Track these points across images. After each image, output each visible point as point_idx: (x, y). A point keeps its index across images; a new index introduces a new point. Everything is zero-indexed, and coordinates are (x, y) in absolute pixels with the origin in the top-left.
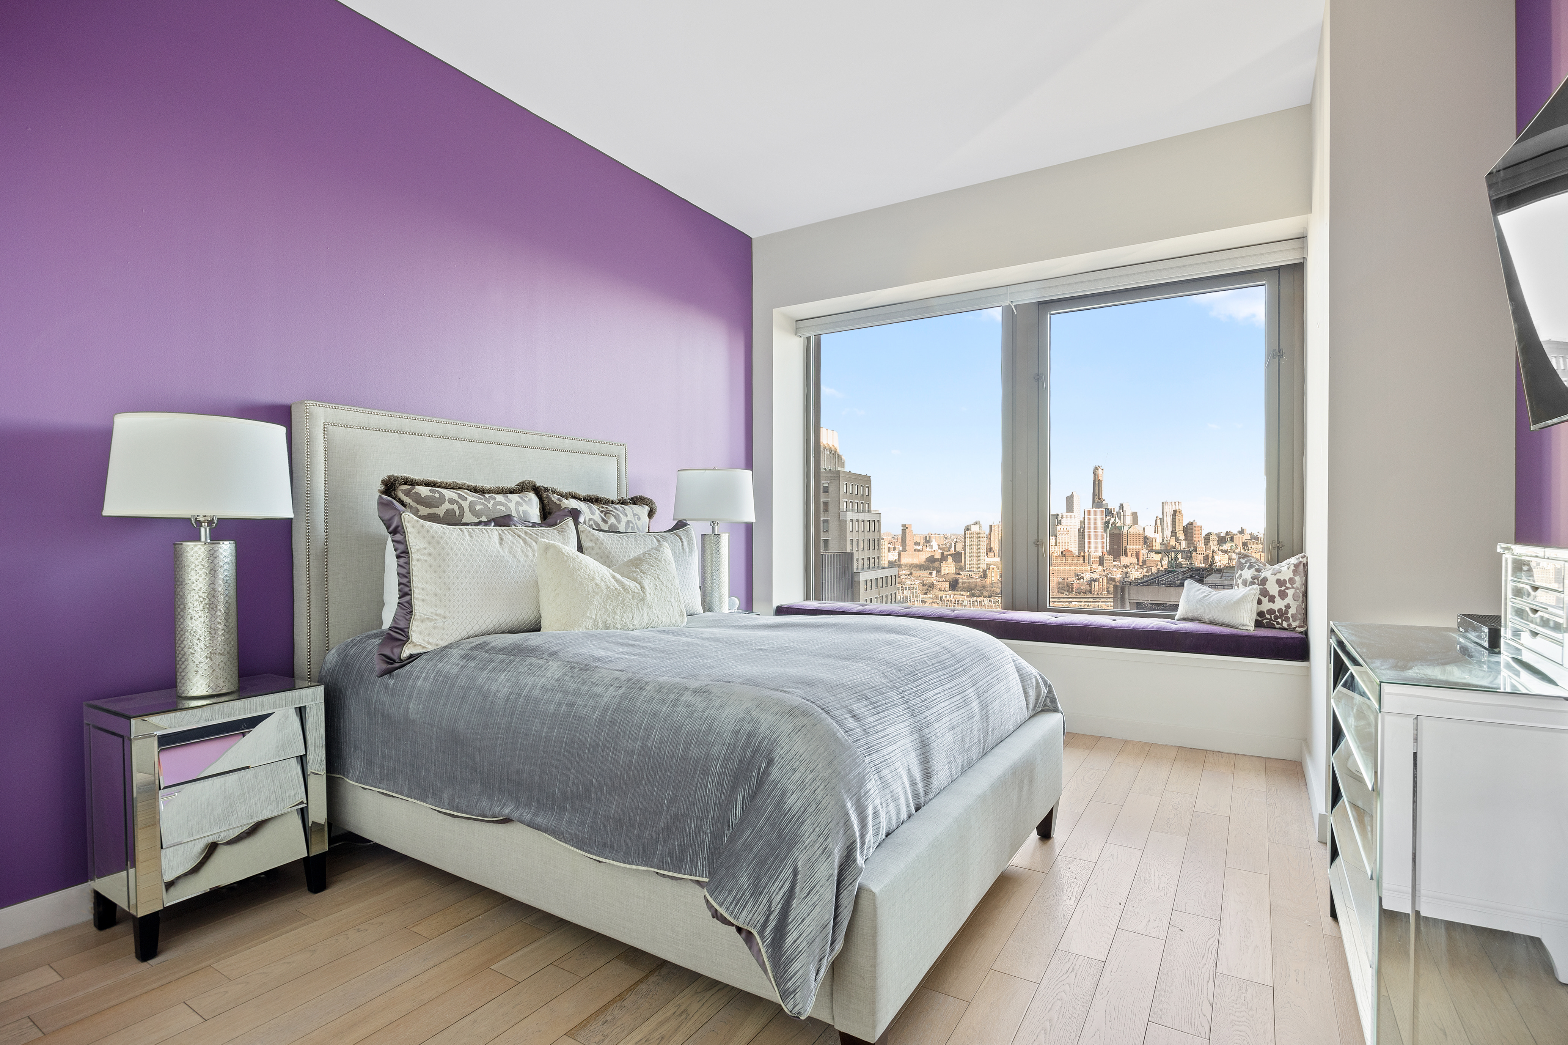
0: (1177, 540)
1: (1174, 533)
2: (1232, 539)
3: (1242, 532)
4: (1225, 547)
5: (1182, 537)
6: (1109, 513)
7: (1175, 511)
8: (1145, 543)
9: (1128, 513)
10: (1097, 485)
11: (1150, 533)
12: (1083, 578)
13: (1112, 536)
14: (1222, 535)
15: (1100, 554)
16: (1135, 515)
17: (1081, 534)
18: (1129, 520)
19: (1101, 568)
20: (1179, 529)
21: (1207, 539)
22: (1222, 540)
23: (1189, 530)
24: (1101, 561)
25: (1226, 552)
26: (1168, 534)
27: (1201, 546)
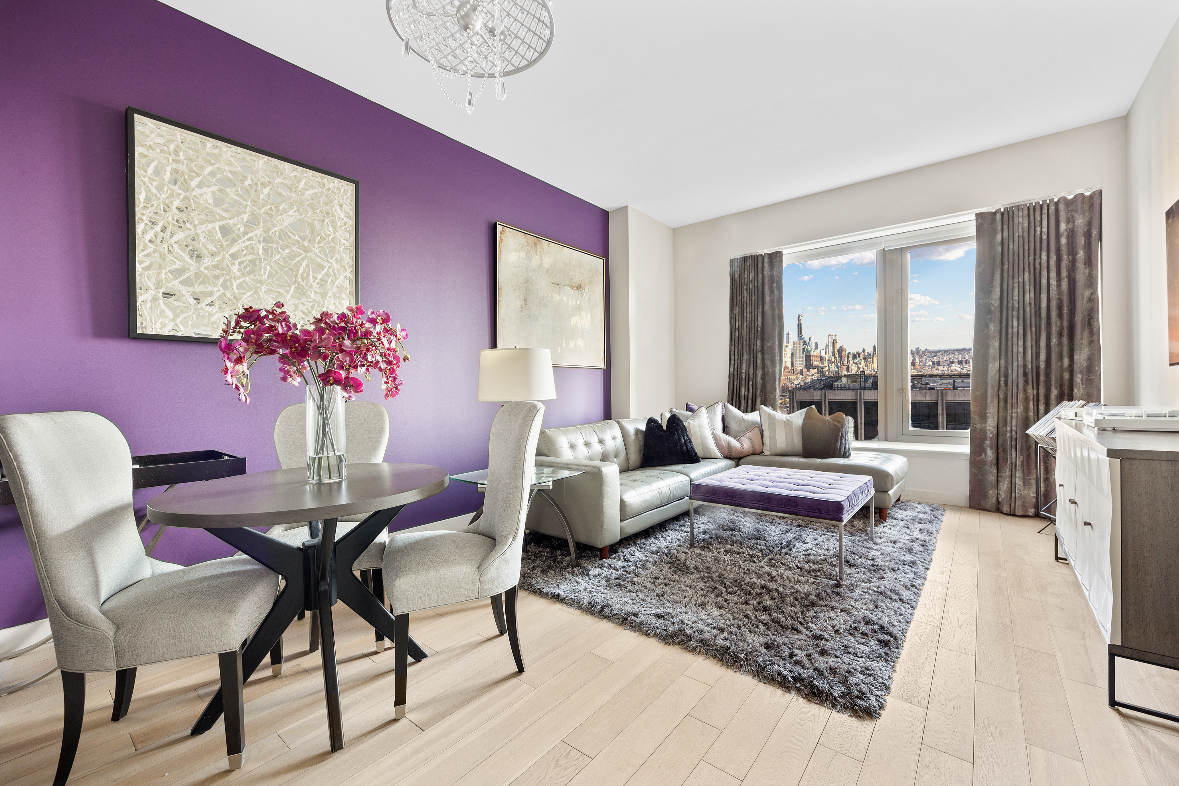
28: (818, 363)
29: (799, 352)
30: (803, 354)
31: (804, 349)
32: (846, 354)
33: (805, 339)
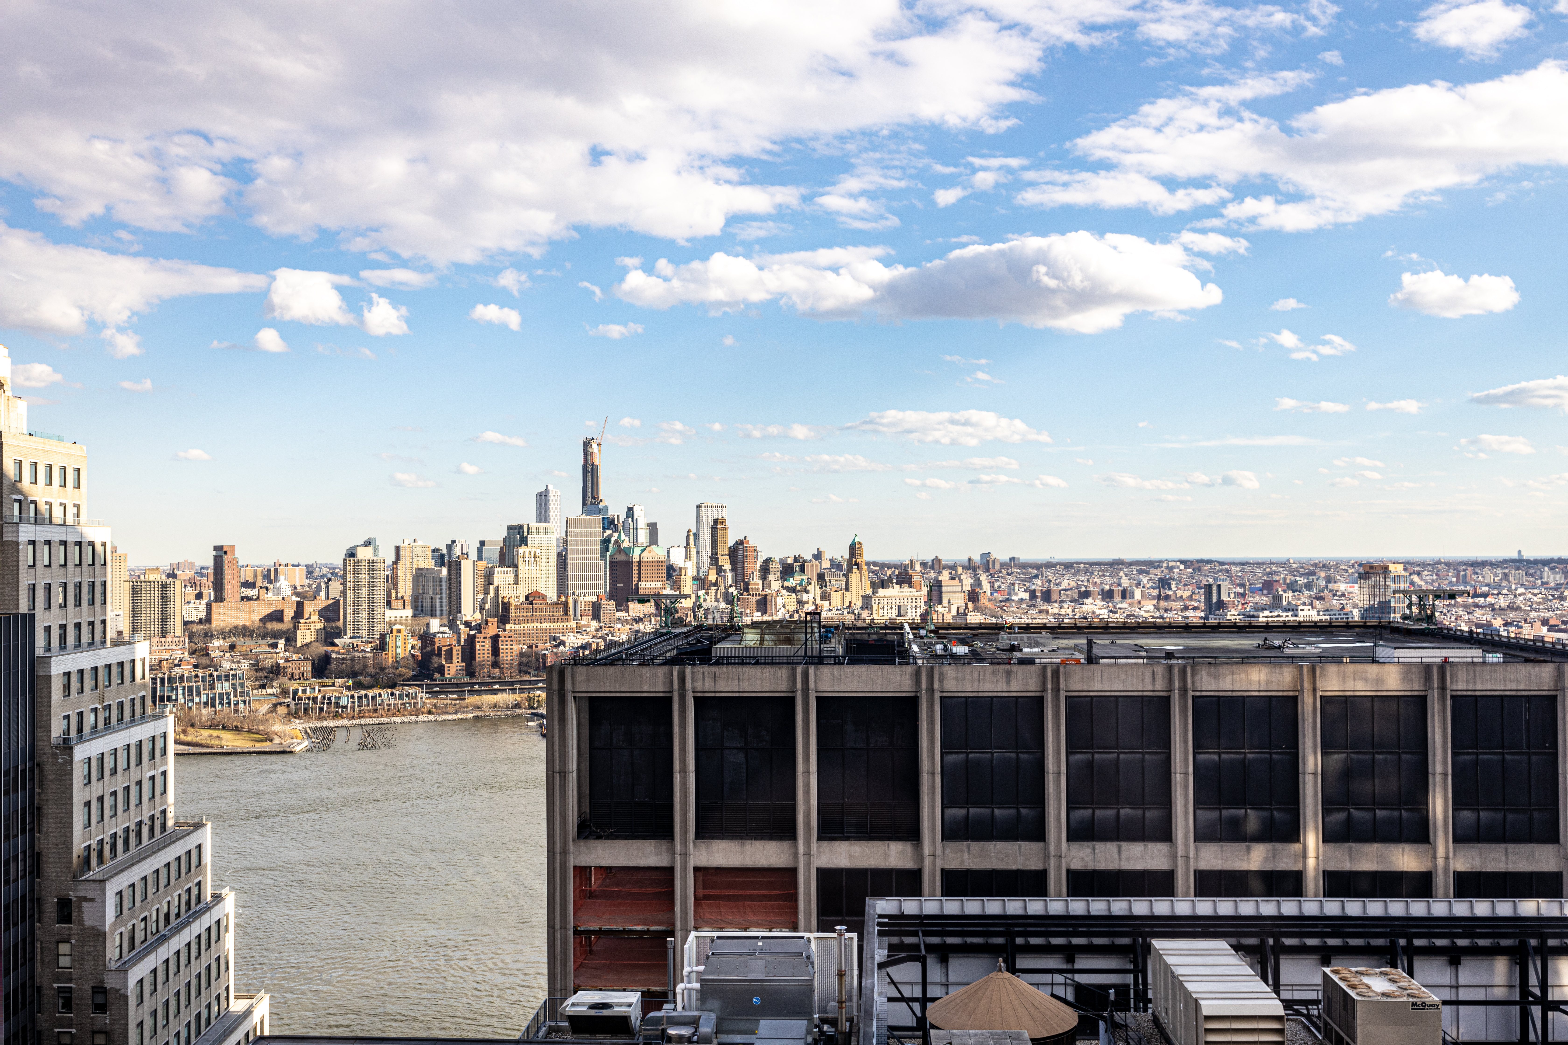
0: (720, 571)
1: (714, 559)
2: (802, 569)
3: (818, 556)
4: (792, 582)
5: (727, 566)
6: (610, 523)
7: (716, 521)
8: (669, 576)
9: (642, 523)
10: (590, 472)
11: (677, 559)
12: (563, 643)
13: (614, 565)
14: (790, 561)
15: (594, 599)
16: (653, 528)
17: (562, 561)
18: (643, 536)
19: (595, 624)
20: (723, 551)
21: (765, 569)
22: (787, 571)
23: (738, 553)
24: (596, 612)
25: (793, 590)
26: (706, 560)
27: (756, 582)
28: (658, 584)
29: (589, 552)
30: (603, 555)
31: (606, 542)
32: (759, 563)
33: (611, 513)
